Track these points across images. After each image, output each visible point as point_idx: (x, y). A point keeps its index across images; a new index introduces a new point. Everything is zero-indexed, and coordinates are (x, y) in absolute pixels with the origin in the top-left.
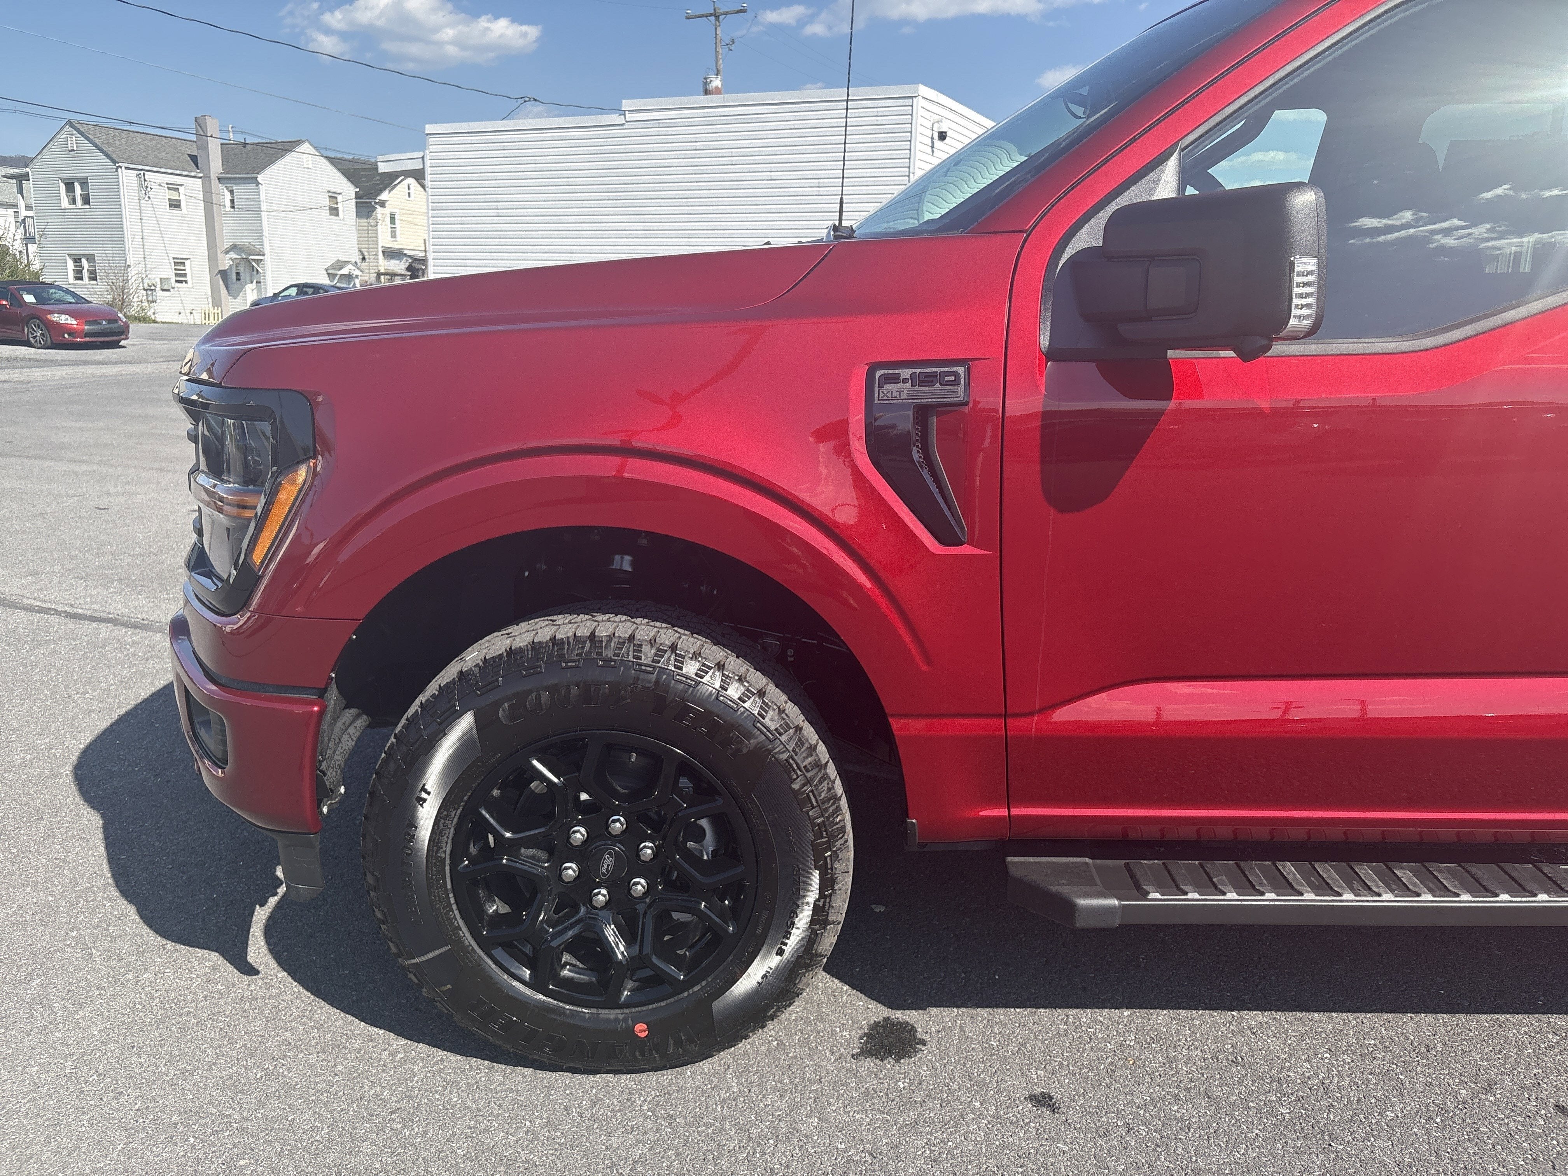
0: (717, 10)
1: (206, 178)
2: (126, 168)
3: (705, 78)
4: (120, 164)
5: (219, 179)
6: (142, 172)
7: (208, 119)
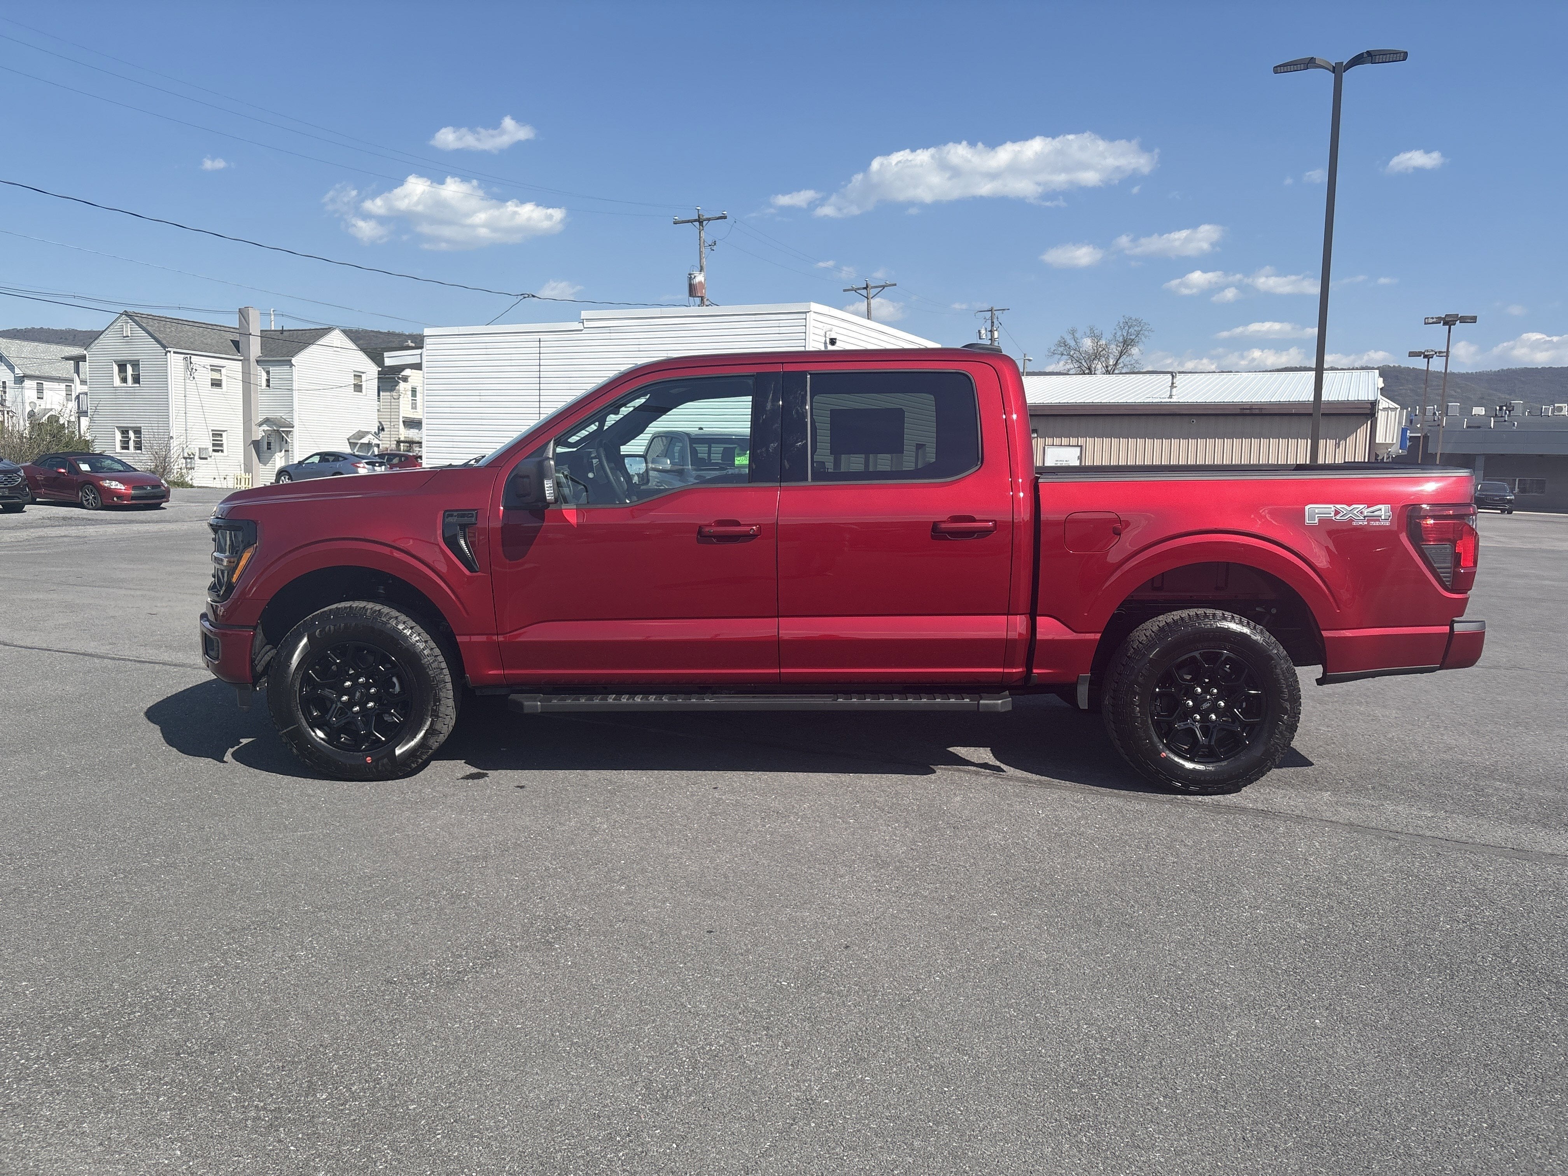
0: (701, 217)
1: (246, 361)
2: (175, 352)
3: (690, 274)
4: (169, 349)
5: (257, 361)
6: (188, 356)
7: (251, 311)
